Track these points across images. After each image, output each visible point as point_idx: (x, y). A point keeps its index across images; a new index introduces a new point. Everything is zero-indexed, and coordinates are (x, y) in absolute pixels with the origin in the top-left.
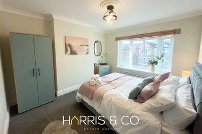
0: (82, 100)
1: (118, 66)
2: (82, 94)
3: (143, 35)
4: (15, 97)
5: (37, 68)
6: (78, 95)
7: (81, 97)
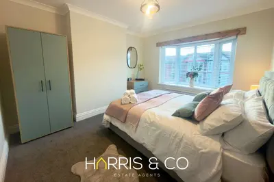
0: (111, 123)
1: (160, 83)
2: (111, 116)
3: (194, 37)
4: (17, 122)
5: (47, 80)
6: (105, 117)
7: (110, 121)
